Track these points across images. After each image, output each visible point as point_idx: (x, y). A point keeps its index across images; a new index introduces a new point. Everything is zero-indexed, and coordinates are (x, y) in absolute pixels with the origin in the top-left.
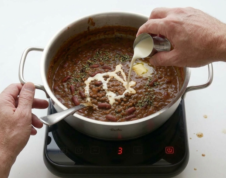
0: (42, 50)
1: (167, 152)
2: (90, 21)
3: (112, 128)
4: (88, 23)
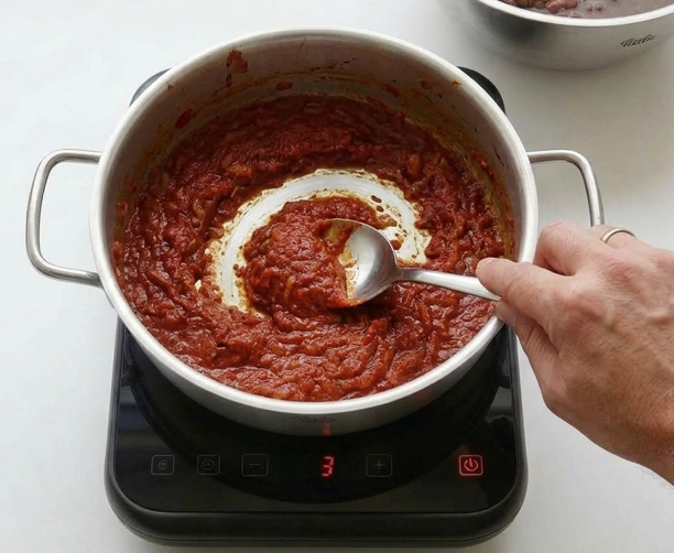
0: (95, 160)
1: (464, 471)
2: (234, 61)
4: (228, 65)
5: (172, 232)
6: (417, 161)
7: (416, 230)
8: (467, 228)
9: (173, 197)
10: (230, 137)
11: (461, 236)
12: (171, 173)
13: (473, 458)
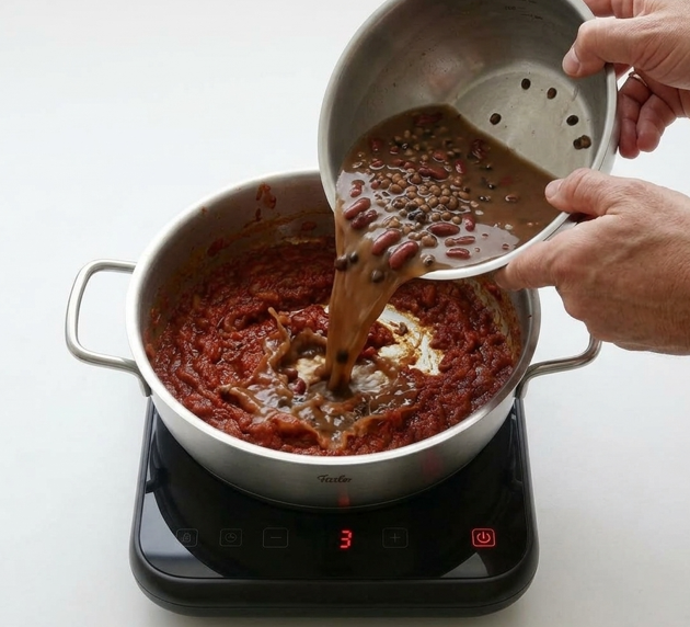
0: (129, 269)
1: (477, 542)
2: (264, 195)
3: (324, 473)
4: (258, 199)
5: (202, 341)
6: (431, 291)
7: (430, 349)
8: (477, 345)
9: (204, 315)
10: (258, 268)
11: (471, 351)
12: (202, 295)
13: (486, 532)
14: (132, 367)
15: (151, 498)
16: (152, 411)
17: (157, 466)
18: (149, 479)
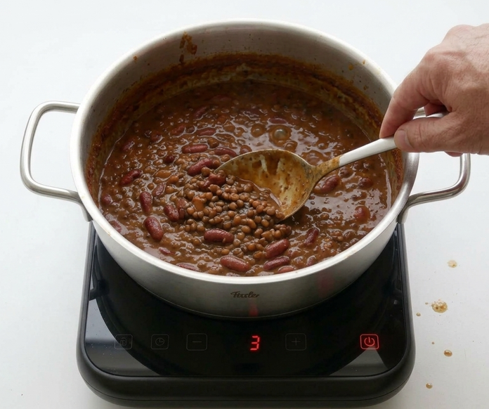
0: (73, 109)
1: (364, 346)
2: (186, 43)
3: (237, 291)
13: (371, 337)
14: (75, 197)
15: (94, 304)
16: (94, 235)
17: (99, 278)
18: (92, 288)
